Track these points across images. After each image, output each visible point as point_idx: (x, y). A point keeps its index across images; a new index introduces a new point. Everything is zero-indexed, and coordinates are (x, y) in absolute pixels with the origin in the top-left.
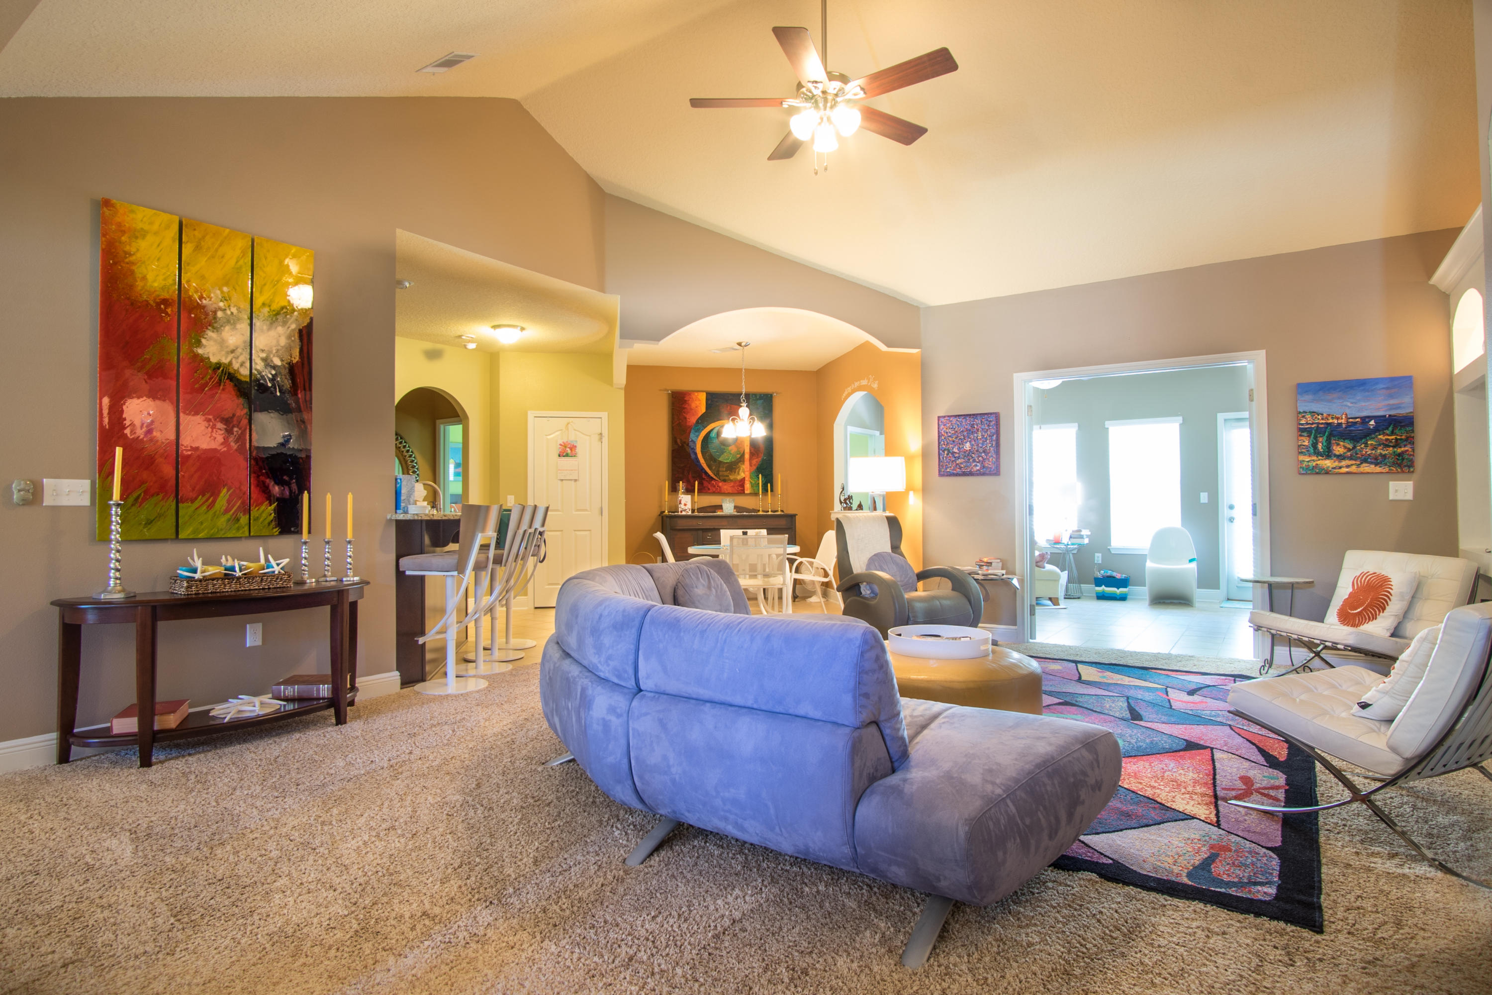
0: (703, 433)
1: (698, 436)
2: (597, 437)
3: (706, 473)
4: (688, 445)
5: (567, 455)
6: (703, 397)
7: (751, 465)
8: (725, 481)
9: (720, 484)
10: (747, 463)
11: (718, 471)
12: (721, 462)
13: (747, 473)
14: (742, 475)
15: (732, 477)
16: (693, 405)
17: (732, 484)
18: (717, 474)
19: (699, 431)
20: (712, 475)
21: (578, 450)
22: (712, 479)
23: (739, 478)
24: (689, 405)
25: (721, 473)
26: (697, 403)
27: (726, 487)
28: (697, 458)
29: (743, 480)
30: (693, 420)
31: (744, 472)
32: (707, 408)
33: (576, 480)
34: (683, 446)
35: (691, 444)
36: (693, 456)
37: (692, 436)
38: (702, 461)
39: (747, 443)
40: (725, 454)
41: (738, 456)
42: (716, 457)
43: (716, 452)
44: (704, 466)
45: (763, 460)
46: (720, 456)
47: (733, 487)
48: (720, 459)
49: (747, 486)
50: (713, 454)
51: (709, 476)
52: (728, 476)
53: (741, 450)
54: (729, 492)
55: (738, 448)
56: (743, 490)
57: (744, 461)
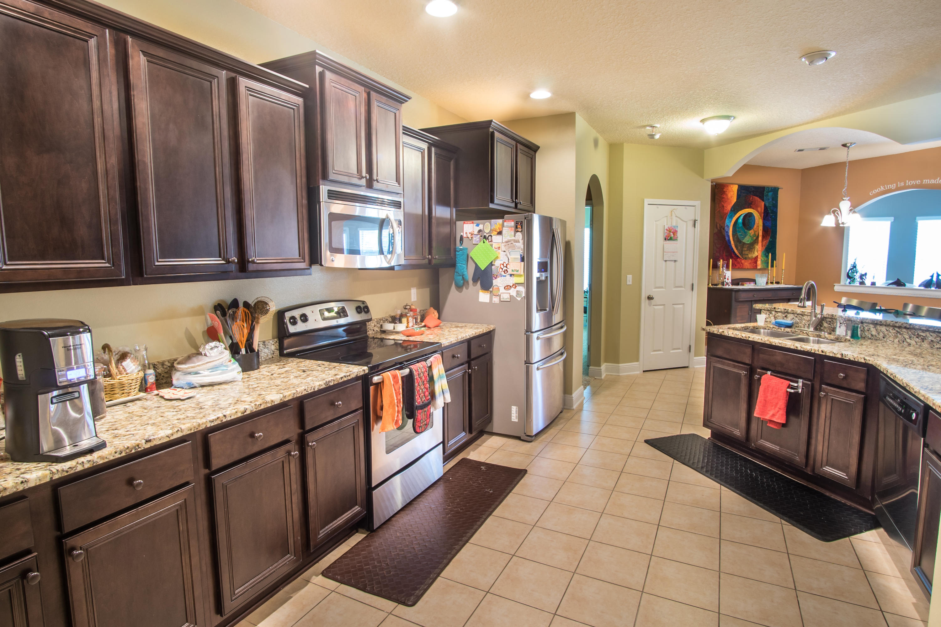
0: (734, 219)
1: (731, 222)
2: (692, 224)
3: (734, 252)
4: (724, 229)
5: (670, 239)
6: (735, 188)
7: (762, 246)
8: (746, 258)
9: (743, 261)
10: (760, 244)
11: (742, 251)
12: (744, 243)
13: (759, 252)
14: (756, 254)
15: (750, 256)
16: (729, 196)
17: (750, 261)
18: (741, 253)
19: (731, 217)
20: (738, 254)
21: (679, 234)
22: (738, 257)
23: (754, 256)
24: (727, 195)
25: (744, 253)
26: (732, 193)
27: (746, 264)
28: (729, 240)
29: (757, 257)
30: (729, 207)
31: (757, 252)
32: (737, 199)
33: (675, 261)
34: (720, 229)
35: (726, 228)
36: (727, 238)
37: (727, 221)
38: (732, 242)
39: (761, 228)
40: (747, 237)
41: (755, 238)
42: (741, 239)
43: (741, 235)
44: (733, 246)
45: (770, 241)
46: (744, 238)
47: (750, 263)
48: (744, 241)
49: (759, 262)
50: (739, 237)
51: (736, 254)
52: (748, 255)
53: (757, 233)
54: (749, 267)
55: (755, 232)
56: (756, 266)
57: (758, 243)
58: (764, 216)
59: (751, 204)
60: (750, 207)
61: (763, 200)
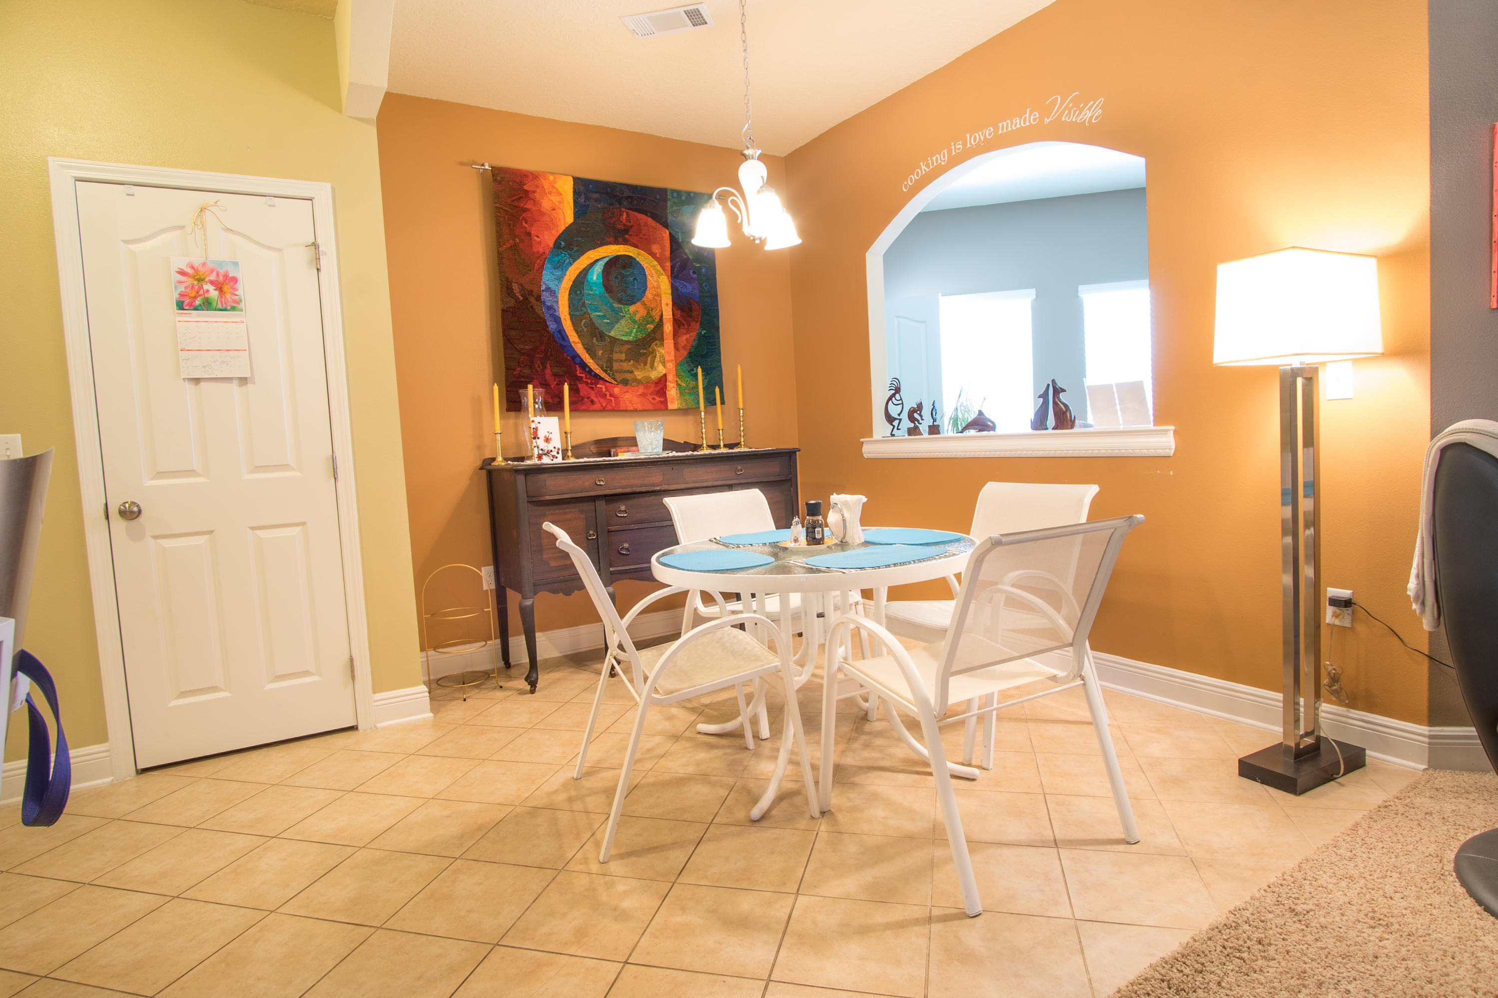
0: (572, 272)
1: (560, 279)
2: (306, 255)
3: (584, 365)
4: (538, 298)
5: (207, 305)
6: (567, 187)
7: (676, 349)
8: (625, 382)
9: (616, 390)
10: (669, 343)
11: (610, 361)
12: (614, 340)
13: (670, 365)
14: (660, 370)
15: (639, 374)
16: (546, 204)
17: (641, 390)
18: (608, 368)
19: (562, 267)
20: (598, 370)
21: (243, 290)
22: (597, 377)
23: (654, 375)
24: (535, 202)
25: (616, 366)
26: (555, 198)
27: (629, 397)
28: (561, 331)
29: (663, 380)
30: (548, 239)
31: (664, 363)
32: (577, 215)
33: (242, 381)
34: (526, 299)
35: (545, 296)
36: (552, 326)
37: (548, 277)
38: (573, 337)
39: (667, 300)
40: (623, 322)
41: (651, 327)
42: (603, 329)
43: (604, 317)
44: (579, 349)
45: (700, 337)
46: (611, 325)
47: (643, 395)
48: (612, 334)
49: (672, 392)
50: (597, 322)
51: (591, 371)
52: (632, 372)
53: (656, 315)
54: (640, 407)
55: (649, 310)
56: (665, 403)
57: (662, 339)
58: (672, 268)
59: (626, 231)
60: (625, 242)
61: (668, 229)
